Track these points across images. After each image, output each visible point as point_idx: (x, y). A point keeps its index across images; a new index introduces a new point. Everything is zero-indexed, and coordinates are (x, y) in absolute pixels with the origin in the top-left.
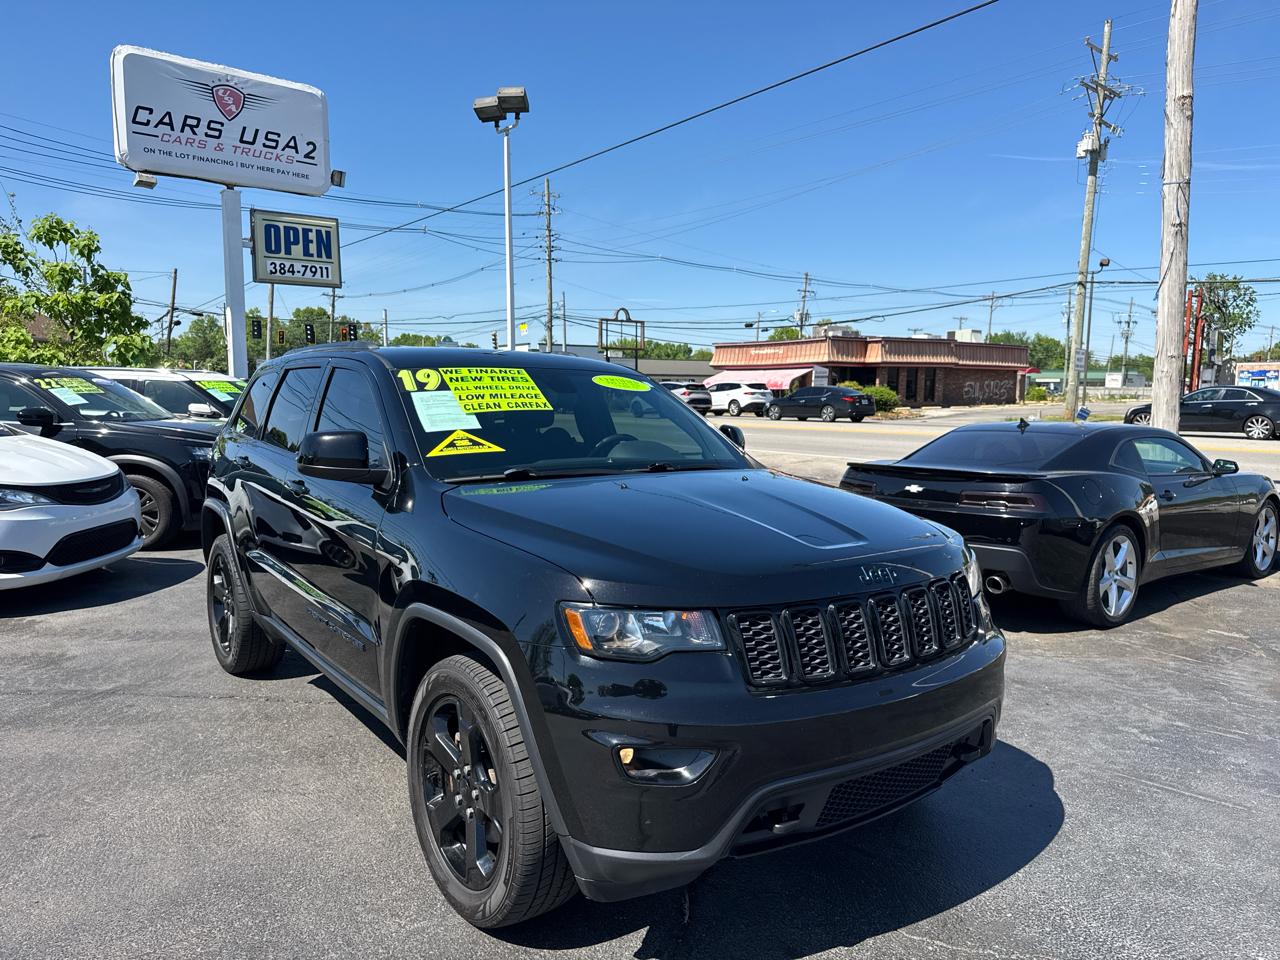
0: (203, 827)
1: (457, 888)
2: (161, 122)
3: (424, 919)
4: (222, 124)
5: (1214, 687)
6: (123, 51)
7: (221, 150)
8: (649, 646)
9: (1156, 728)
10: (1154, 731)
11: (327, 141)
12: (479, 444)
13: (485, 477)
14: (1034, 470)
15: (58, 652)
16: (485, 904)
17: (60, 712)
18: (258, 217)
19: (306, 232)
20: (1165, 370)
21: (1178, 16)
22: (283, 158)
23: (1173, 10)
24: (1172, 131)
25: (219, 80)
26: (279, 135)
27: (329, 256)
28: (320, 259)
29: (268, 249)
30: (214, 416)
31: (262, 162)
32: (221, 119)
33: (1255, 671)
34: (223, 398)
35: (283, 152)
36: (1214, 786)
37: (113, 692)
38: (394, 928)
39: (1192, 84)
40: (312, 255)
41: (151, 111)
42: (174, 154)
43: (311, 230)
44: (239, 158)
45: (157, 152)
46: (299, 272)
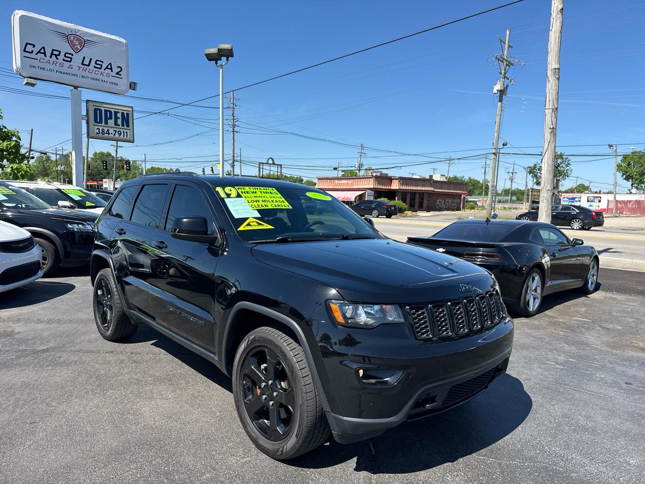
0: (120, 416)
1: (263, 441)
2: (39, 52)
3: (248, 457)
4: (72, 55)
5: (582, 343)
6: (19, 13)
7: (71, 68)
8: (371, 321)
9: (562, 362)
10: (561, 363)
11: (128, 66)
12: (262, 225)
13: (268, 241)
14: (496, 242)
15: (9, 330)
16: (283, 447)
17: (21, 361)
18: (90, 104)
19: (116, 113)
20: (545, 196)
21: (553, 30)
22: (105, 74)
23: (551, 27)
24: (550, 84)
25: (71, 32)
26: (103, 62)
27: (128, 126)
28: (122, 127)
29: (96, 121)
30: (72, 207)
31: (93, 76)
32: (72, 52)
33: (598, 336)
34: (77, 198)
35: (104, 71)
36: (594, 387)
37: (47, 350)
38: (234, 461)
39: (559, 62)
40: (119, 125)
41: (34, 46)
42: (46, 69)
43: (119, 112)
44: (81, 73)
45: (37, 68)
46: (112, 134)
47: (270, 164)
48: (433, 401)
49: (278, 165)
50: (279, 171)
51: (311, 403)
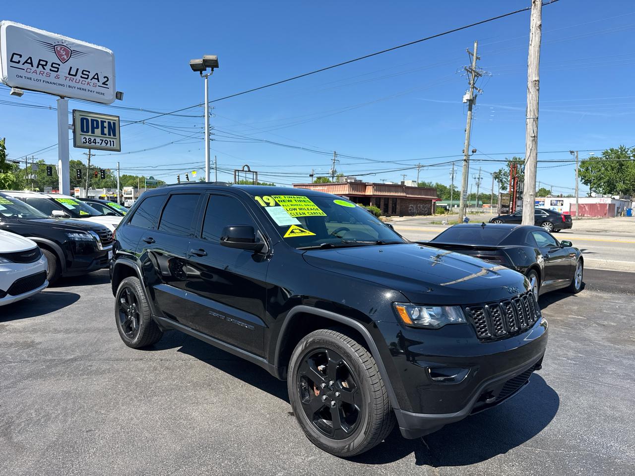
0: (173, 421)
2: (26, 62)
3: (312, 456)
4: (59, 65)
5: (585, 339)
6: (6, 23)
7: (58, 78)
8: (435, 323)
9: (573, 357)
10: (572, 359)
11: (114, 76)
12: (304, 232)
15: (29, 340)
16: (350, 445)
17: (53, 370)
18: (77, 114)
19: (103, 122)
20: (528, 201)
21: (533, 45)
22: (91, 84)
23: (530, 42)
24: (531, 96)
25: (58, 42)
26: (89, 72)
27: (114, 135)
28: (109, 137)
29: (82, 130)
30: (66, 217)
31: (80, 85)
32: (59, 62)
33: (597, 332)
34: (71, 208)
35: (91, 81)
36: (609, 380)
37: (75, 360)
38: (300, 461)
39: (539, 75)
40: (106, 135)
41: (21, 56)
42: (33, 79)
43: (105, 122)
44: (68, 83)
45: (24, 77)
46: (98, 143)
47: (246, 171)
48: (491, 397)
49: (253, 172)
50: (254, 178)
51: (379, 401)
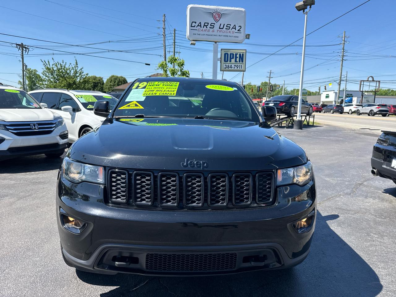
2: (198, 25)
4: (214, 24)
6: (190, 6)
7: (214, 32)
11: (245, 25)
18: (223, 51)
19: (236, 54)
22: (231, 32)
25: (215, 11)
26: (230, 25)
27: (242, 62)
28: (240, 63)
29: (225, 61)
31: (225, 34)
32: (214, 22)
34: (197, 104)
35: (231, 30)
40: (237, 62)
42: (201, 35)
43: (238, 54)
44: (219, 33)
45: (196, 34)
46: (233, 67)
47: (370, 81)
49: (377, 81)
50: (377, 86)
